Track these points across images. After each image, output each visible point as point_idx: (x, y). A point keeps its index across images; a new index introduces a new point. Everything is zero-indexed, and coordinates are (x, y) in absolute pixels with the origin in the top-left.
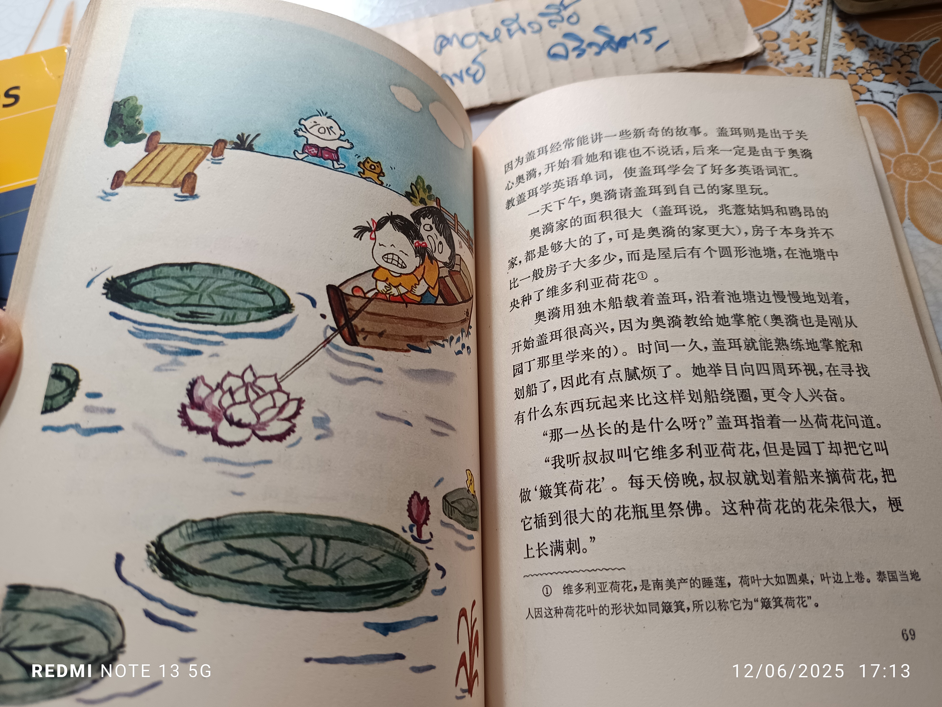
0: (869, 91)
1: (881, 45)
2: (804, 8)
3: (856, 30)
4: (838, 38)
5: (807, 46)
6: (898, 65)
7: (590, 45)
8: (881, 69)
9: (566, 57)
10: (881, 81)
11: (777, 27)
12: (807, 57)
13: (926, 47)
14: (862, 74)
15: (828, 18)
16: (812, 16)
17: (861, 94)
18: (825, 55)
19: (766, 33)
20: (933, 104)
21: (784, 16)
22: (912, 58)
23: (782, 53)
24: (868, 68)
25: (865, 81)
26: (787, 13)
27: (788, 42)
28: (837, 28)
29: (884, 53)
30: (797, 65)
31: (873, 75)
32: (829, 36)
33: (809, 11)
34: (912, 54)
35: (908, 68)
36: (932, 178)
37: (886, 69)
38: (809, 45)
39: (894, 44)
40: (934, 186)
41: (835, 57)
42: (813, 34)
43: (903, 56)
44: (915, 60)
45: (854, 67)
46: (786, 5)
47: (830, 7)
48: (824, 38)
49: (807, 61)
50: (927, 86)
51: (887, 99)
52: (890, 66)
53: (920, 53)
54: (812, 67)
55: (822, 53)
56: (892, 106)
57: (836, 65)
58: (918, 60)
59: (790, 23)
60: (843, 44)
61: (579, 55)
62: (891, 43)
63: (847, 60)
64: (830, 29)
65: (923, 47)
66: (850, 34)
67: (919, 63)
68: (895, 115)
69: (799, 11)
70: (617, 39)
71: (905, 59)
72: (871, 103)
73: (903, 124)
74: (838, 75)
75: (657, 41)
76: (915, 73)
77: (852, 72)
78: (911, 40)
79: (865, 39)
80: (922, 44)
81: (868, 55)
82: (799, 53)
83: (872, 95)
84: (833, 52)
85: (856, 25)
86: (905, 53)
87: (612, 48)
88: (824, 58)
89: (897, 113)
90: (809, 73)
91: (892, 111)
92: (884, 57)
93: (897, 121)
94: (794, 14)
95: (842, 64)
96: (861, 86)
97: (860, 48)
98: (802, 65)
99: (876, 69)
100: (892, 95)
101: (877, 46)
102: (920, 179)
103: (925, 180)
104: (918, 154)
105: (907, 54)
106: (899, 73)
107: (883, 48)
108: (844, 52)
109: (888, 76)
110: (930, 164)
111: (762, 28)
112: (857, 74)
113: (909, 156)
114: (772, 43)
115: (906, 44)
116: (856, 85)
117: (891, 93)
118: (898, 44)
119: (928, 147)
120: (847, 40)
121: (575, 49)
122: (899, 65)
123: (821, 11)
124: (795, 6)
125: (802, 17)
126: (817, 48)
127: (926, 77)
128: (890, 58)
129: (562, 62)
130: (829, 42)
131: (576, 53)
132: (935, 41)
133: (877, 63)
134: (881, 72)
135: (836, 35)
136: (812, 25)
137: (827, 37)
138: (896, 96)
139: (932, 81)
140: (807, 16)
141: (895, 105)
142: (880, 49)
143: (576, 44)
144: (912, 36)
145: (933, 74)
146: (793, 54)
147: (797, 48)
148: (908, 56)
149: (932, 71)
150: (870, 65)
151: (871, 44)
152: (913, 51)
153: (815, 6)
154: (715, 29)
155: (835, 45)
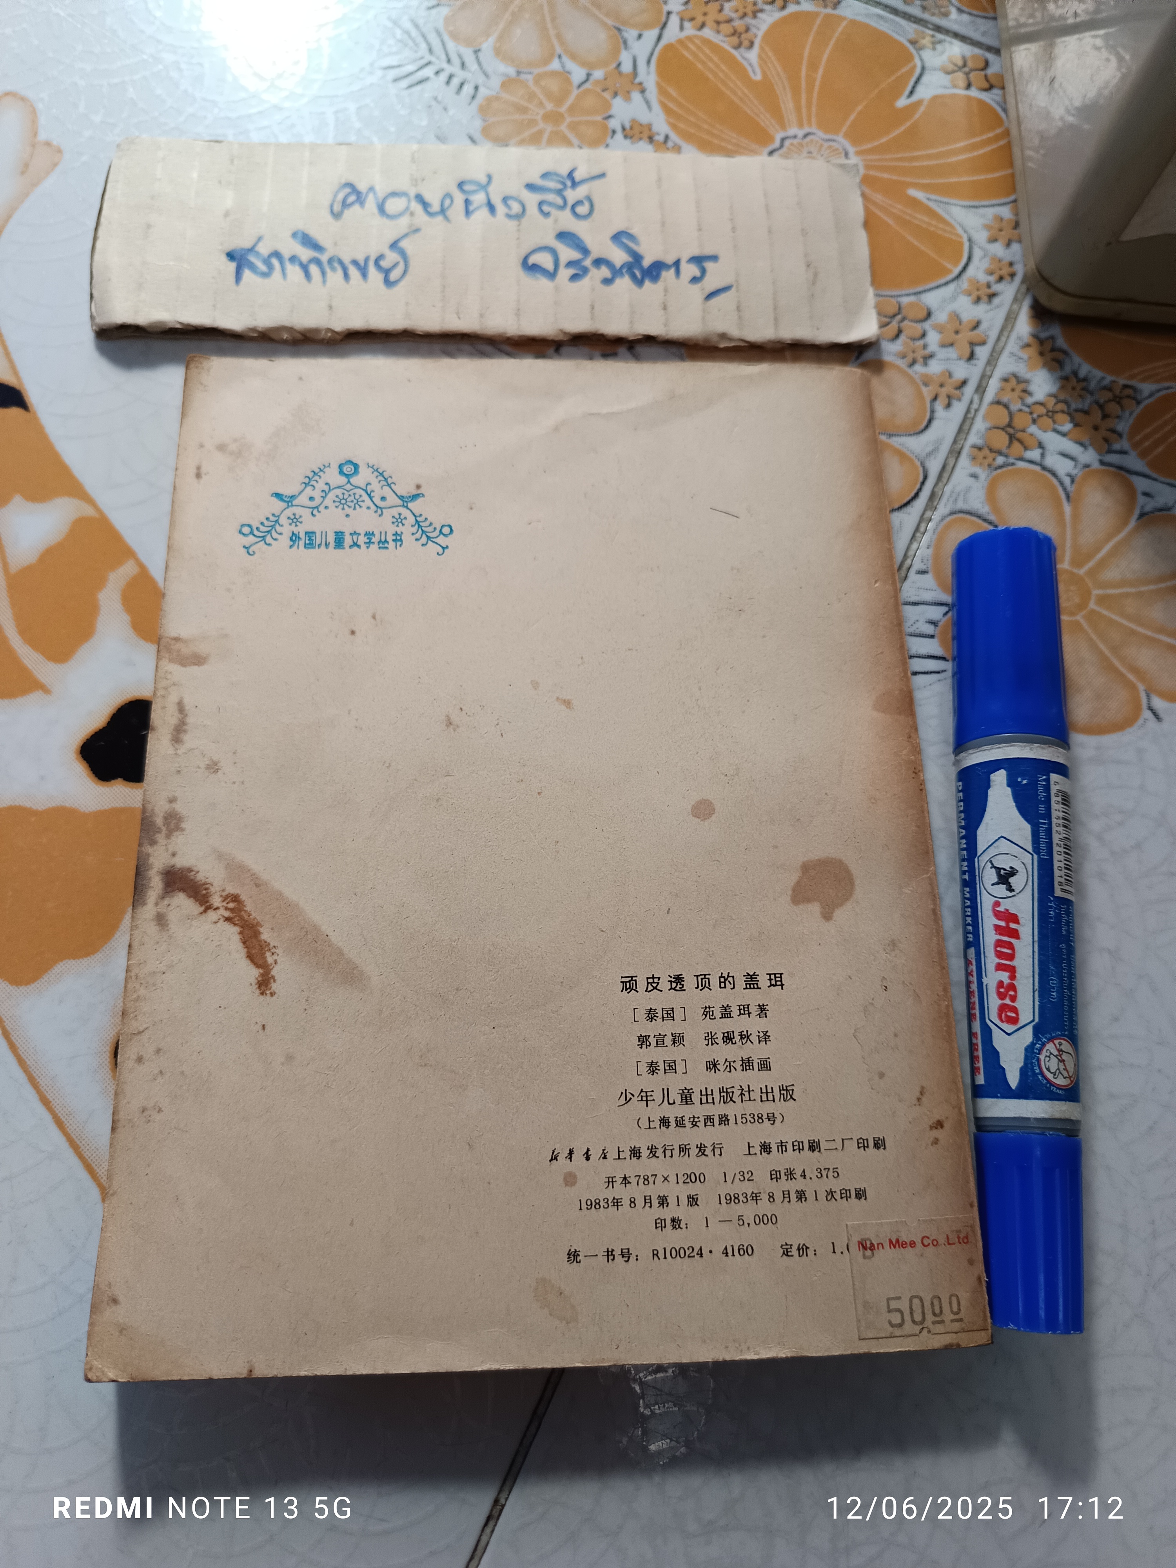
0: (1041, 446)
1: (1082, 373)
2: (983, 278)
3: (1052, 338)
4: (1021, 344)
5: (968, 346)
6: (1097, 415)
7: (598, 262)
8: (1069, 414)
9: (552, 275)
10: (1064, 435)
11: (931, 299)
12: (962, 363)
13: (1151, 395)
14: (1039, 416)
15: (1015, 307)
16: (992, 296)
17: (1026, 448)
18: (992, 368)
19: (911, 304)
20: (1131, 492)
21: (947, 283)
22: (1122, 408)
23: (925, 347)
24: (1051, 409)
25: (1040, 429)
26: (953, 280)
27: (940, 329)
28: (1024, 326)
29: (1084, 389)
30: (942, 374)
31: (1054, 422)
32: (1008, 337)
33: (989, 286)
34: (1125, 402)
35: (1110, 423)
36: (1092, 617)
37: (1079, 417)
38: (972, 344)
39: (1103, 379)
40: (1090, 631)
41: (1006, 376)
42: (983, 326)
43: (1110, 401)
44: (1127, 413)
45: (1030, 400)
46: (956, 264)
47: (1024, 289)
48: (998, 339)
49: (961, 371)
50: (1133, 461)
51: (1063, 467)
52: (1086, 412)
53: (1139, 403)
54: (964, 383)
55: (989, 363)
56: (1067, 481)
57: (1002, 389)
58: (1131, 414)
59: (954, 298)
60: (1025, 356)
61: (574, 278)
62: (1098, 373)
63: (1022, 386)
64: (1013, 327)
65: (1146, 393)
66: (1041, 342)
67: (1131, 421)
68: (1068, 497)
69: (975, 283)
70: (646, 263)
71: (1113, 408)
72: (1038, 468)
73: (1076, 516)
74: (1001, 407)
75: (711, 282)
76: (1120, 435)
77: (1024, 408)
78: (1132, 377)
79: (1061, 356)
80: (1146, 388)
81: (1058, 386)
82: (952, 353)
83: (1043, 455)
84: (1006, 365)
85: (1056, 331)
86: (1115, 396)
87: (633, 277)
88: (988, 373)
89: (1071, 495)
90: (957, 392)
91: (1065, 489)
92: (1080, 396)
93: (1067, 509)
94: (964, 283)
95: (1013, 390)
96: (1032, 435)
97: (1051, 370)
98: (950, 375)
99: (1063, 412)
100: (1072, 463)
101: (1075, 373)
102: (1072, 614)
103: (1079, 618)
104: (1082, 572)
105: (1117, 399)
106: (1096, 428)
107: (1085, 380)
108: (1021, 369)
109: (1079, 429)
110: (1096, 592)
111: (907, 295)
112: (1031, 413)
113: (1066, 571)
114: (915, 325)
115: (1122, 381)
116: (1024, 431)
117: (1072, 459)
118: (1109, 379)
119: (1102, 564)
120: (1033, 352)
121: (570, 264)
122: (1099, 414)
123: (1008, 291)
124: (971, 272)
125: (975, 294)
126: (983, 353)
127: (1135, 446)
128: (1089, 399)
129: (544, 282)
130: (1003, 348)
131: (571, 271)
132: (1168, 388)
133: (1066, 402)
134: (1069, 418)
135: (1019, 338)
136: (987, 312)
137: (1003, 339)
138: (1080, 466)
139: (1143, 455)
140: (984, 291)
141: (1073, 481)
142: (1079, 380)
143: (575, 255)
144: (1136, 371)
145: (1147, 444)
146: (942, 353)
147: (952, 345)
148: (1119, 403)
149: (1147, 437)
150: (1056, 404)
151: (1068, 369)
152: (1128, 397)
153: (1001, 279)
154: (814, 283)
155: (1012, 354)
